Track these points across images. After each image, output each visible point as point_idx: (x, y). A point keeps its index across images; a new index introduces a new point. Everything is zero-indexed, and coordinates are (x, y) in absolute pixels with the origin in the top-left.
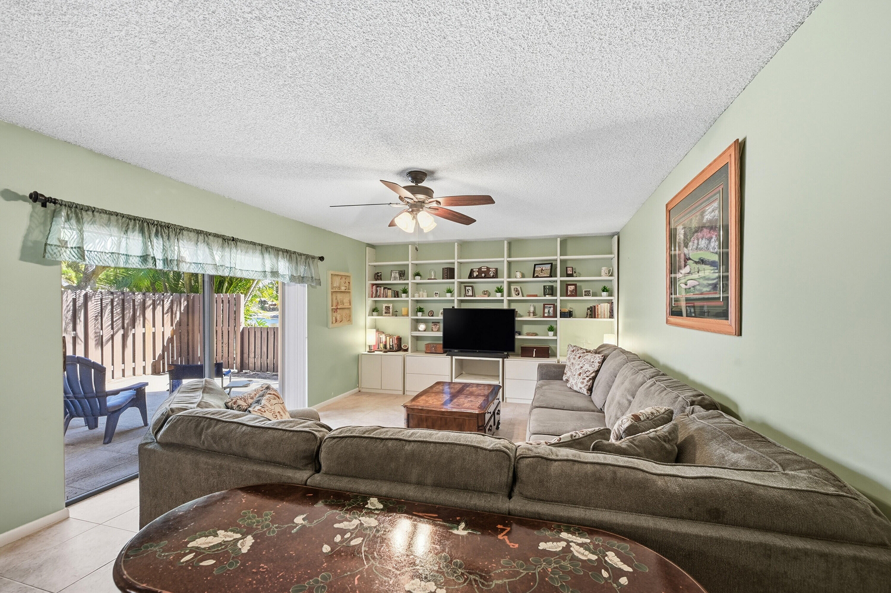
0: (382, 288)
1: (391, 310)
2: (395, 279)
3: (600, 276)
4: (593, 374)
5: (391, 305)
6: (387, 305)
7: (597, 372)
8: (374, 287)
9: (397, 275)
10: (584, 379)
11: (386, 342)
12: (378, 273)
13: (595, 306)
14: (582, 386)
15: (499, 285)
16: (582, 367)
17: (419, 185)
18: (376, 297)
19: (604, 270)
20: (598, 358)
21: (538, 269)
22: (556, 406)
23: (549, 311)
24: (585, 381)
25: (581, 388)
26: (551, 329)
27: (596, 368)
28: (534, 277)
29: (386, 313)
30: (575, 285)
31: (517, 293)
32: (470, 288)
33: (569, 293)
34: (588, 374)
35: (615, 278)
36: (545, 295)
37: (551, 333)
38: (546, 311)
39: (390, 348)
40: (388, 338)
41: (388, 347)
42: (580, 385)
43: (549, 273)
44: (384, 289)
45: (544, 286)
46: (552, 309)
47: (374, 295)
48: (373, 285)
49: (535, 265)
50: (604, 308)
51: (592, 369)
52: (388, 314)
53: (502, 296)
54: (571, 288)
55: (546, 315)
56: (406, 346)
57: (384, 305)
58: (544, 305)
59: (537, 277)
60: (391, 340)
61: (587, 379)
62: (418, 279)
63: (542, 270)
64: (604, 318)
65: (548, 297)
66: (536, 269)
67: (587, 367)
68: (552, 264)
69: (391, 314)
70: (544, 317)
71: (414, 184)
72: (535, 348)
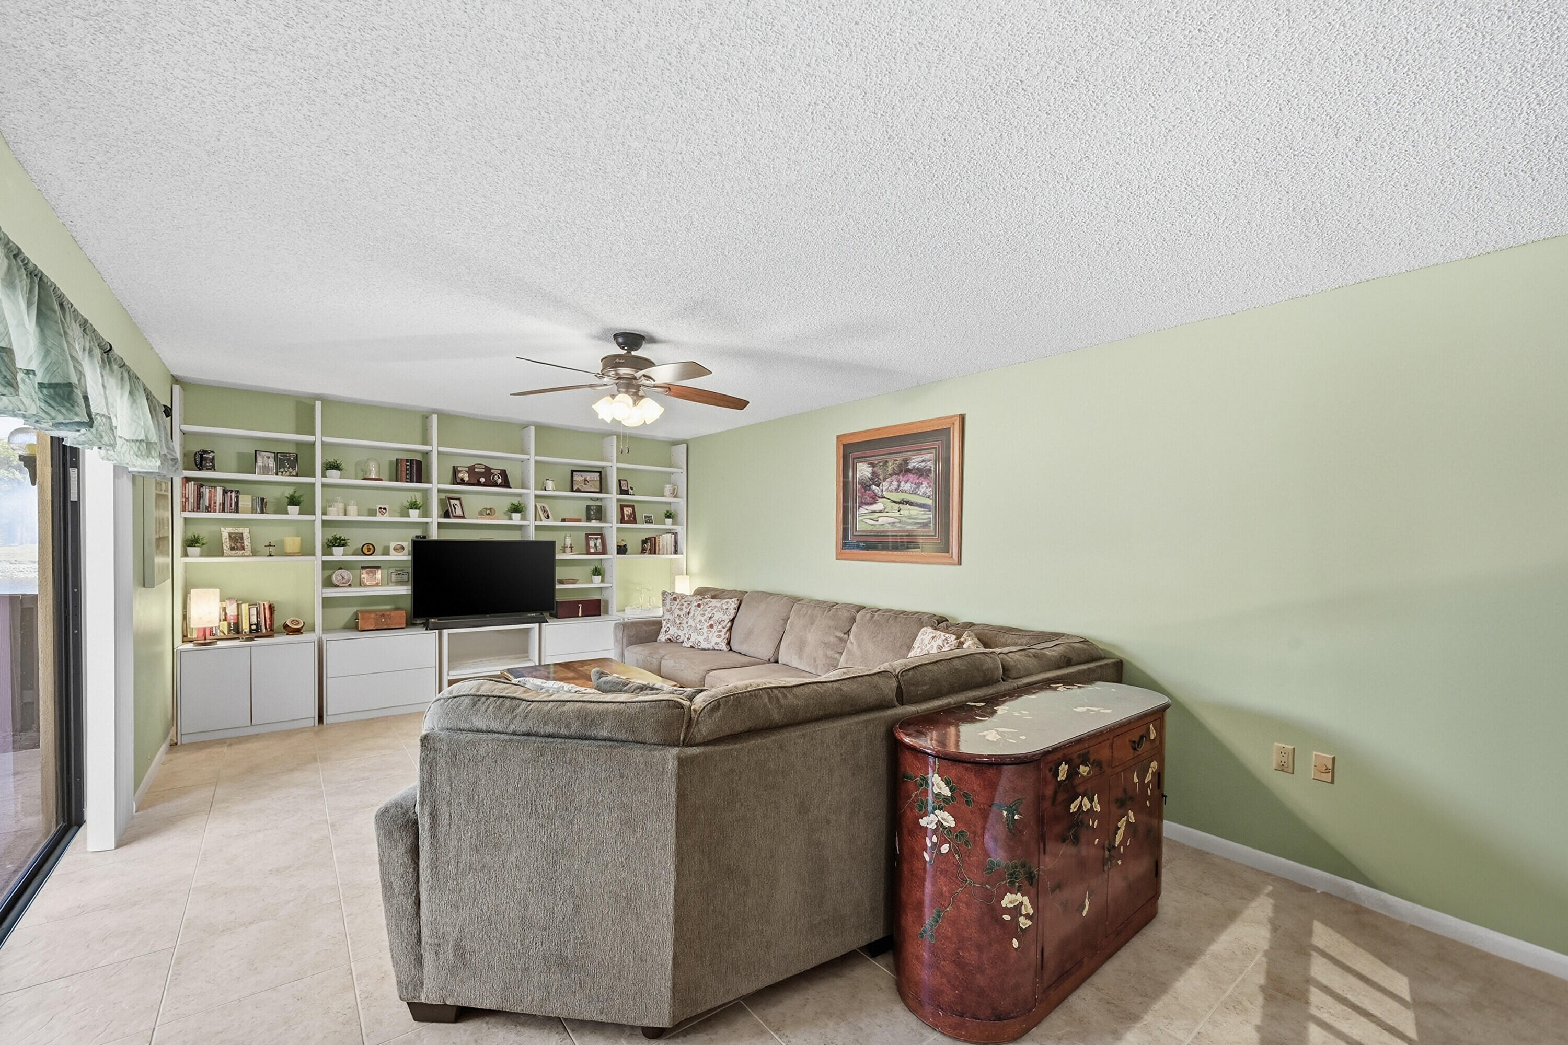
0: (219, 491)
1: (247, 543)
2: (266, 470)
3: (663, 496)
4: (729, 624)
5: (246, 532)
6: (231, 530)
7: (733, 621)
8: (191, 486)
9: (272, 464)
10: (720, 631)
11: (238, 616)
12: (205, 452)
13: (655, 538)
14: (719, 640)
15: (515, 501)
16: (711, 618)
17: (633, 353)
18: (198, 508)
19: (668, 488)
20: (733, 603)
21: (578, 478)
22: (727, 666)
23: (595, 545)
24: (722, 634)
25: (717, 644)
26: (597, 572)
27: (731, 617)
28: (572, 490)
29: (232, 549)
30: (633, 507)
31: (546, 515)
32: (457, 502)
33: (626, 518)
34: (724, 624)
35: (683, 502)
36: (589, 519)
37: (597, 579)
38: (592, 544)
39: (251, 631)
40: (245, 607)
41: (245, 627)
42: (714, 640)
43: (599, 487)
44: (225, 492)
45: (588, 508)
46: (599, 541)
47: (190, 506)
48: (187, 480)
49: (573, 471)
50: (666, 540)
51: (727, 618)
52: (241, 553)
53: (523, 518)
54: (627, 511)
55: (592, 550)
56: (298, 623)
57: (225, 532)
58: (587, 535)
59: (579, 491)
60: (254, 611)
61: (724, 630)
62: (334, 477)
63: (585, 480)
64: (667, 554)
65: (594, 524)
66: (575, 478)
67: (718, 616)
68: (600, 472)
69: (248, 551)
70: (588, 553)
71: (623, 352)
72: (580, 602)
